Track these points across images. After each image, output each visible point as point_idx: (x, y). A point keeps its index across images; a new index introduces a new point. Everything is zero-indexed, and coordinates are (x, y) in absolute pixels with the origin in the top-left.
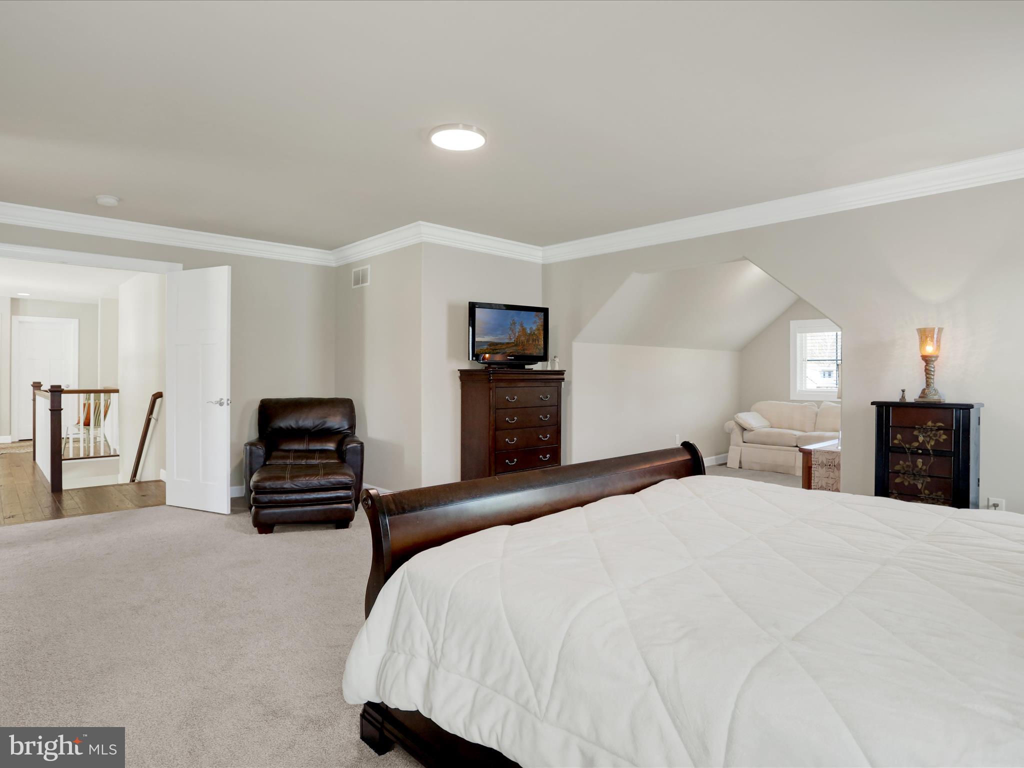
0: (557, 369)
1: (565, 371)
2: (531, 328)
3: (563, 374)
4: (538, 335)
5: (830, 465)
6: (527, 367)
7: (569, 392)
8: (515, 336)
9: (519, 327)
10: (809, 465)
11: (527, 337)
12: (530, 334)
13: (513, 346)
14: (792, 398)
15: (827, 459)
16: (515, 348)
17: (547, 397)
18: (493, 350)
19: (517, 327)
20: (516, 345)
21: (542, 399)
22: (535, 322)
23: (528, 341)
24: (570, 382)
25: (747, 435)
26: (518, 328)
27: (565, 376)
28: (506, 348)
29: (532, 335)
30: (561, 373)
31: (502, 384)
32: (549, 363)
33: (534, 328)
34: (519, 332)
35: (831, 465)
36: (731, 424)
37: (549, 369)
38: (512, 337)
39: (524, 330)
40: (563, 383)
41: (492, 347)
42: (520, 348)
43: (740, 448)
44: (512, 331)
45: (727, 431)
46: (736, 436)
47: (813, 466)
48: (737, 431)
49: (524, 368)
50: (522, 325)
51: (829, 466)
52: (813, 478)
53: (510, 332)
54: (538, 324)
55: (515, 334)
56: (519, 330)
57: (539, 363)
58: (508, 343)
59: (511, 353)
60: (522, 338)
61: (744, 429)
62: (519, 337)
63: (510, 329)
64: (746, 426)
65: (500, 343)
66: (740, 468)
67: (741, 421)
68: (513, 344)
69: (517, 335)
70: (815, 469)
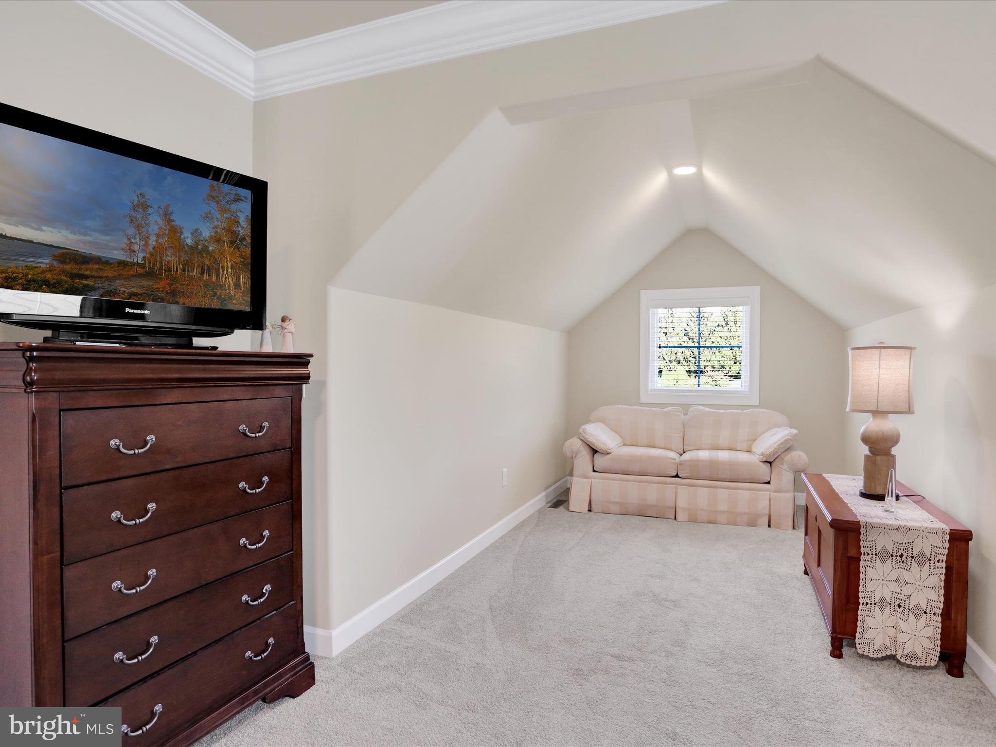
0: (290, 349)
1: (311, 356)
2: (196, 232)
3: (306, 364)
4: (216, 255)
5: (901, 556)
6: (198, 342)
7: (321, 408)
8: (146, 245)
9: (160, 222)
10: (852, 553)
11: (184, 257)
12: (193, 249)
13: (141, 276)
14: (643, 399)
15: (894, 543)
16: (145, 282)
17: (261, 428)
18: (73, 276)
19: (151, 218)
20: (150, 274)
21: (245, 434)
22: (207, 217)
23: (187, 267)
24: (323, 384)
25: (600, 461)
26: (155, 224)
27: (312, 368)
28: (115, 278)
29: (200, 253)
30: (302, 360)
31: (92, 399)
32: (267, 332)
33: (206, 232)
34: (158, 235)
35: (905, 555)
36: (575, 444)
37: (268, 349)
38: (136, 247)
39: (174, 231)
40: (304, 386)
41: (67, 267)
42: (162, 284)
43: (590, 480)
44: (138, 227)
45: (569, 454)
46: (583, 462)
47: (862, 558)
48: (585, 454)
49: (190, 345)
50: (167, 217)
51: (899, 558)
52: (861, 582)
53: (131, 231)
54: (216, 223)
55: (146, 239)
56: (160, 228)
57: (236, 331)
58: (122, 264)
59: (132, 295)
60: (169, 257)
61: (595, 451)
62: (159, 250)
63: (131, 221)
64: (598, 445)
65: (98, 260)
66: (590, 510)
67: (591, 440)
68: (140, 271)
69: (152, 241)
70: (868, 563)
